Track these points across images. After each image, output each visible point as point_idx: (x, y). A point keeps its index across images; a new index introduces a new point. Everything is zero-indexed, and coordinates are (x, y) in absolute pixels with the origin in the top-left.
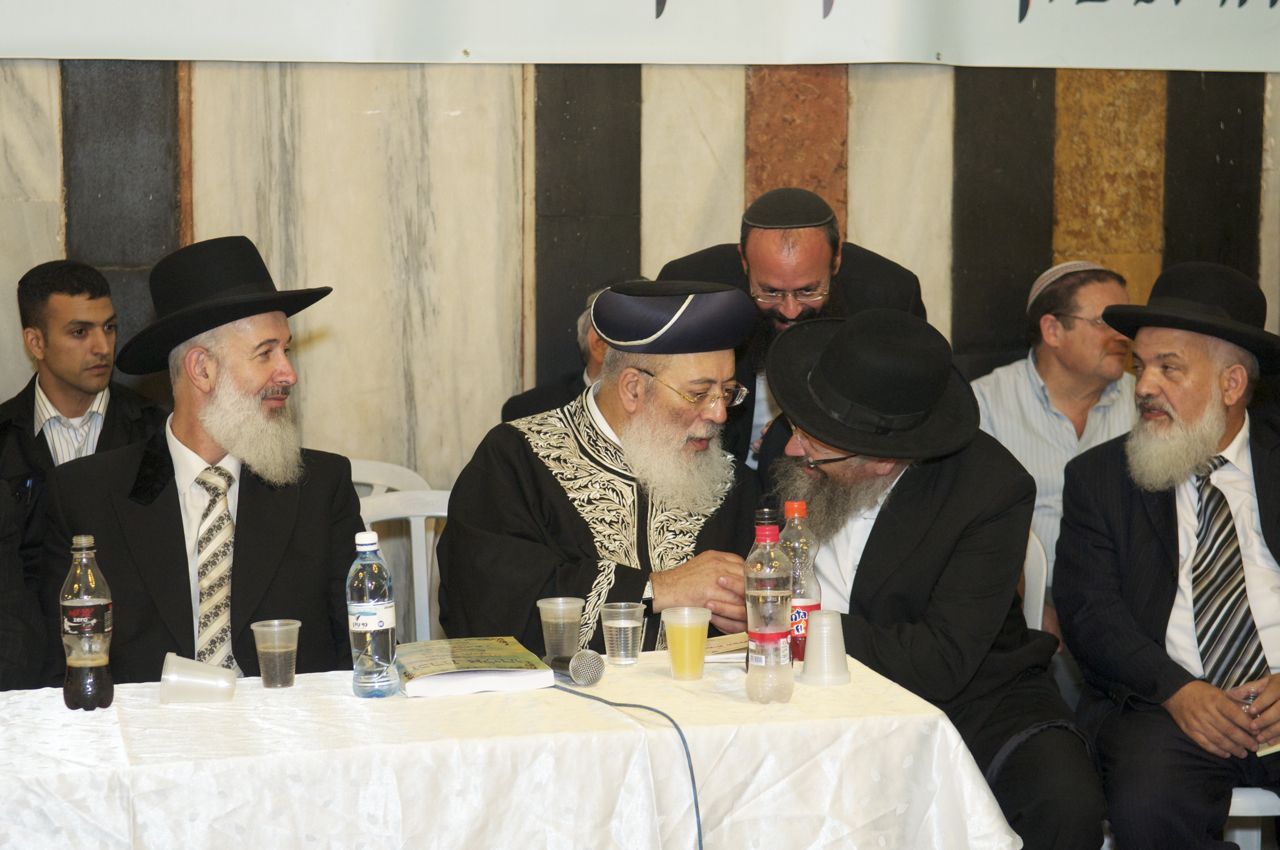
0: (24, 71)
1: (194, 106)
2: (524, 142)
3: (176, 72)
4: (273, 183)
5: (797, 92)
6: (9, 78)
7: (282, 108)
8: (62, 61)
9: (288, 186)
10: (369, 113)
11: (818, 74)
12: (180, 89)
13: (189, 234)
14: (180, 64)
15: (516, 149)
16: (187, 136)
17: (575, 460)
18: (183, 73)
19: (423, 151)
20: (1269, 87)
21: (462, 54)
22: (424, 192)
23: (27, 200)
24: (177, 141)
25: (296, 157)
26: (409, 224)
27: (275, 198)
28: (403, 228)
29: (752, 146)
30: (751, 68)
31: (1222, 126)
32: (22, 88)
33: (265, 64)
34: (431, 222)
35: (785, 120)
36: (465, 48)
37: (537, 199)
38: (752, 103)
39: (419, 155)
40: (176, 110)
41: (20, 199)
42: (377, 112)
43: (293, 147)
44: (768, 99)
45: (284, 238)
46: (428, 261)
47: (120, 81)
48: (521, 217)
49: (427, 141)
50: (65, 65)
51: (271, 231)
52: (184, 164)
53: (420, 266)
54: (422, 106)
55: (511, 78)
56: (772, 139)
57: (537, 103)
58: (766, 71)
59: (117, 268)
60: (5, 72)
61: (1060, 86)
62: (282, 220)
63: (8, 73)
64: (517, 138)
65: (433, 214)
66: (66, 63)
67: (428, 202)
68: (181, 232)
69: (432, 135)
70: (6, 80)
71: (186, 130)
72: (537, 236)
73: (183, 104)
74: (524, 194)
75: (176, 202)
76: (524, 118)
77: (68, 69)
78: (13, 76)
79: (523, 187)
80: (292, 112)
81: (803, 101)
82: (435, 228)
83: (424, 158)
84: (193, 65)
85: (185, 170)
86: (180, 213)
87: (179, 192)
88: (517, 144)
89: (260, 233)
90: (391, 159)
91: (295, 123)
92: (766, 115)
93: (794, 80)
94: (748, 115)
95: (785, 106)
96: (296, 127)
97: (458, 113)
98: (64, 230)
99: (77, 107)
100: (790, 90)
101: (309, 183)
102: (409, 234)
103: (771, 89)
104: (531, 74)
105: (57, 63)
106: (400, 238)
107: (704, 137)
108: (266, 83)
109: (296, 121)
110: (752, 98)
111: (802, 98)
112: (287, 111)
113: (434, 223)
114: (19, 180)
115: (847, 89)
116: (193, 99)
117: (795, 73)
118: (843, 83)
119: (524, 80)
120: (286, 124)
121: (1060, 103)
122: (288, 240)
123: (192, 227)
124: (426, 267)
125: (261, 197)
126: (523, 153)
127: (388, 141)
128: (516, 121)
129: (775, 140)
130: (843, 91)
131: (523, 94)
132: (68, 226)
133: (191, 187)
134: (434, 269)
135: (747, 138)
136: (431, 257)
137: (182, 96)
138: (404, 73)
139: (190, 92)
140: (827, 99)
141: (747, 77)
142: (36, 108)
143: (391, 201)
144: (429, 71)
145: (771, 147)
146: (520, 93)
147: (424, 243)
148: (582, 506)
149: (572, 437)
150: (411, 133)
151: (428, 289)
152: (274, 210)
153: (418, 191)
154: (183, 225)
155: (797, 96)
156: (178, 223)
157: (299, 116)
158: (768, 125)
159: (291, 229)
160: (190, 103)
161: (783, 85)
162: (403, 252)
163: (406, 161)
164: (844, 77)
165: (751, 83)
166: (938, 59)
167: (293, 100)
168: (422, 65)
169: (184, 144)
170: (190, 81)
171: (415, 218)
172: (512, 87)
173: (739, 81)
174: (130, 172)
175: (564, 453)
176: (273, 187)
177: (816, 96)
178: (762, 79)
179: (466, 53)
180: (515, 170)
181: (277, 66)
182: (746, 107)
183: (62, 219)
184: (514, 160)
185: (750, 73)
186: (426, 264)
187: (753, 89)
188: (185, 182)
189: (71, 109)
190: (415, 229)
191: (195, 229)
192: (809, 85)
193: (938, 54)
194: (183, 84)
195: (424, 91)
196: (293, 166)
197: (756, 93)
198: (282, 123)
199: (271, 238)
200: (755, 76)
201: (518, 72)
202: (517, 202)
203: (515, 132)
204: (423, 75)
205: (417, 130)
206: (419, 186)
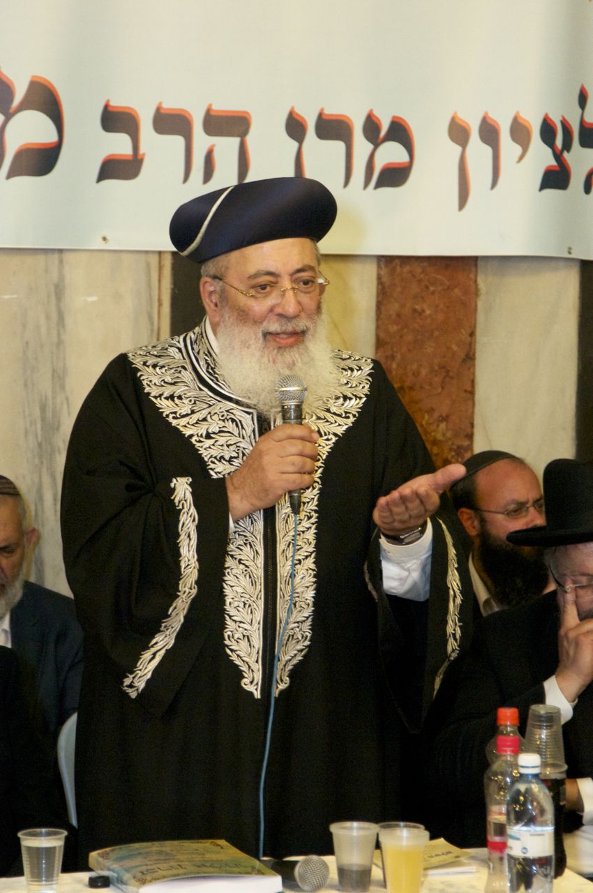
5: (427, 283)
10: (7, 297)
11: (449, 266)
15: (151, 335)
19: (59, 335)
21: (101, 240)
22: (59, 376)
26: (43, 408)
28: (37, 412)
29: (382, 335)
30: (383, 259)
35: (415, 311)
36: (104, 234)
38: (383, 294)
39: (55, 339)
42: (15, 296)
44: (399, 289)
46: (61, 446)
49: (63, 325)
53: (52, 451)
54: (59, 291)
55: (148, 265)
56: (402, 329)
57: (173, 290)
58: (398, 262)
64: (152, 324)
65: (67, 399)
67: (63, 387)
69: (69, 321)
76: (160, 304)
81: (433, 293)
82: (69, 413)
83: (60, 343)
88: (152, 330)
90: (27, 343)
92: (397, 305)
93: (424, 273)
94: (379, 305)
95: (415, 297)
100: (420, 281)
102: (43, 419)
103: (402, 280)
104: (168, 262)
107: (337, 327)
110: (383, 288)
111: (432, 289)
113: (68, 407)
115: (476, 281)
117: (425, 264)
118: (472, 276)
119: (160, 268)
127: (24, 326)
128: (151, 307)
129: (405, 330)
130: (472, 283)
131: (160, 281)
135: (378, 327)
138: (41, 258)
140: (456, 290)
141: (379, 267)
143: (26, 385)
144: (66, 256)
145: (401, 337)
146: (157, 279)
147: (58, 429)
148: (200, 442)
150: (48, 318)
153: (53, 376)
155: (427, 287)
158: (399, 315)
161: (414, 276)
162: (37, 437)
163: (42, 347)
164: (473, 269)
165: (382, 273)
166: (570, 253)
168: (61, 251)
171: (50, 402)
172: (149, 273)
173: (371, 272)
175: (179, 390)
177: (446, 288)
178: (394, 271)
179: (104, 239)
182: (377, 297)
185: (385, 264)
186: (58, 449)
187: (384, 279)
190: (49, 414)
192: (439, 277)
195: (62, 277)
197: (387, 284)
200: (386, 266)
203: (150, 318)
204: (61, 261)
205: (54, 316)
206: (54, 371)
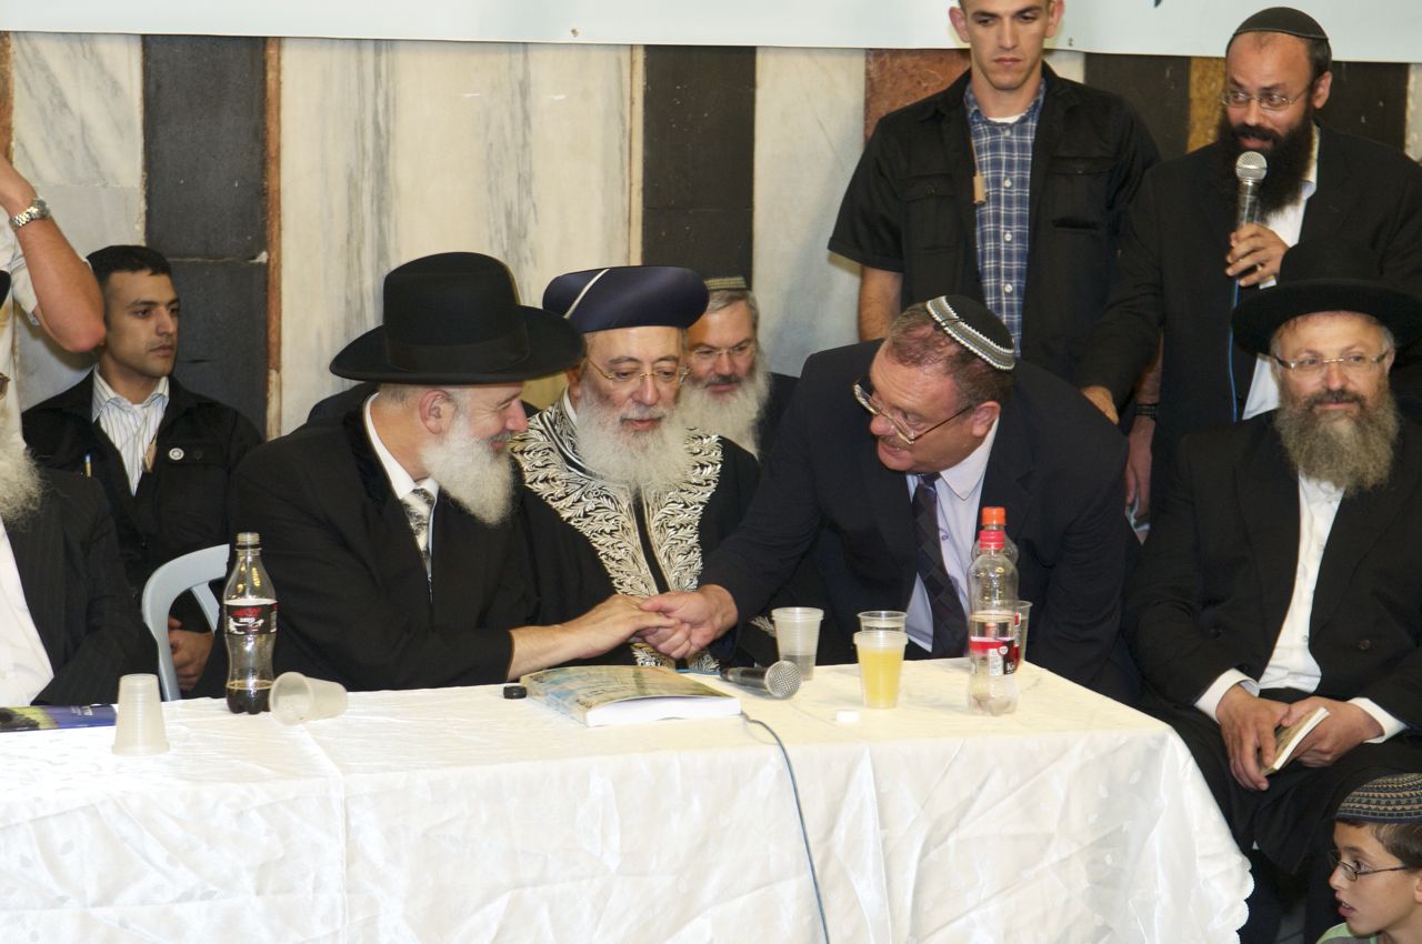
0: (104, 47)
1: (283, 86)
2: (631, 130)
3: (264, 49)
4: (366, 170)
5: (919, 79)
6: (88, 54)
7: (376, 89)
8: (144, 36)
9: (382, 174)
10: (470, 95)
11: (941, 60)
12: (269, 68)
13: (276, 223)
14: (270, 41)
15: (623, 136)
16: (276, 118)
17: (565, 475)
18: (271, 52)
19: (524, 136)
20: (1413, 78)
21: (570, 33)
22: (525, 181)
23: (105, 186)
24: (265, 124)
25: (391, 141)
26: (509, 215)
27: (367, 186)
28: (503, 220)
30: (871, 52)
31: (1363, 120)
32: (100, 65)
33: (359, 42)
34: (532, 215)
36: (574, 26)
37: (645, 189)
38: (872, 90)
39: (520, 140)
40: (264, 90)
41: (97, 185)
42: (477, 95)
43: (388, 132)
44: (888, 85)
45: (376, 230)
46: (528, 254)
47: (206, 59)
48: (627, 209)
49: (530, 127)
50: (148, 41)
51: (363, 222)
52: (272, 148)
53: (519, 261)
54: (524, 90)
55: (619, 61)
57: (646, 87)
58: (887, 55)
59: (199, 260)
60: (83, 47)
61: (1195, 76)
62: (375, 209)
63: (87, 48)
64: (624, 124)
65: (534, 205)
66: (148, 39)
67: (529, 192)
68: (268, 222)
69: (535, 121)
70: (84, 56)
71: (275, 112)
72: (643, 230)
73: (271, 84)
74: (631, 185)
75: (264, 189)
76: (632, 103)
77: (152, 46)
78: (92, 53)
79: (630, 177)
80: (387, 94)
81: (926, 89)
82: (536, 221)
83: (525, 145)
84: (282, 41)
85: (273, 155)
86: (267, 201)
87: (266, 179)
88: (624, 131)
89: (351, 225)
90: (491, 145)
91: (390, 106)
92: (887, 103)
93: (915, 66)
94: (868, 103)
95: (906, 94)
96: (391, 110)
97: (563, 97)
98: (143, 218)
99: (159, 87)
100: (912, 76)
101: (403, 171)
102: (509, 226)
103: (893, 75)
104: (640, 56)
105: (139, 38)
106: (498, 231)
107: (821, 125)
108: (360, 63)
109: (391, 106)
110: (872, 85)
111: (924, 85)
112: (381, 93)
113: (536, 214)
114: (97, 164)
116: (283, 78)
117: (917, 58)
119: (632, 63)
120: (381, 107)
121: (1194, 94)
122: (381, 232)
123: (279, 216)
124: (527, 263)
125: (353, 185)
126: (630, 141)
127: (487, 127)
128: (623, 106)
131: (631, 77)
132: (149, 214)
133: (279, 174)
134: (536, 265)
136: (531, 250)
137: (271, 75)
138: (504, 58)
139: (279, 71)
141: (867, 62)
142: (116, 87)
143: (490, 190)
144: (534, 54)
146: (628, 75)
147: (525, 236)
148: (579, 522)
149: (557, 451)
150: (512, 117)
151: (529, 285)
152: (366, 199)
153: (519, 180)
154: (271, 213)
155: (919, 83)
156: (265, 212)
157: (395, 99)
159: (385, 221)
160: (279, 83)
161: (905, 71)
162: (502, 245)
163: (506, 149)
165: (871, 68)
166: (1071, 45)
167: (388, 81)
168: (525, 44)
169: (272, 127)
170: (279, 59)
171: (516, 208)
172: (619, 69)
173: (858, 66)
174: (214, 157)
175: (551, 472)
176: (366, 175)
177: (939, 83)
178: (882, 65)
179: (574, 31)
180: (622, 159)
181: (371, 45)
182: (866, 93)
183: (141, 206)
184: (621, 148)
185: (871, 59)
186: (526, 259)
187: (873, 75)
188: (272, 168)
189: (153, 87)
190: (515, 222)
191: (282, 219)
192: (933, 72)
193: (1071, 40)
194: (271, 63)
195: (527, 74)
196: (387, 152)
197: (876, 80)
198: (376, 105)
199: (363, 229)
200: (875, 61)
201: (625, 56)
202: (623, 193)
203: (622, 118)
204: (526, 57)
205: (519, 115)
206: (519, 175)
